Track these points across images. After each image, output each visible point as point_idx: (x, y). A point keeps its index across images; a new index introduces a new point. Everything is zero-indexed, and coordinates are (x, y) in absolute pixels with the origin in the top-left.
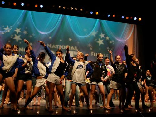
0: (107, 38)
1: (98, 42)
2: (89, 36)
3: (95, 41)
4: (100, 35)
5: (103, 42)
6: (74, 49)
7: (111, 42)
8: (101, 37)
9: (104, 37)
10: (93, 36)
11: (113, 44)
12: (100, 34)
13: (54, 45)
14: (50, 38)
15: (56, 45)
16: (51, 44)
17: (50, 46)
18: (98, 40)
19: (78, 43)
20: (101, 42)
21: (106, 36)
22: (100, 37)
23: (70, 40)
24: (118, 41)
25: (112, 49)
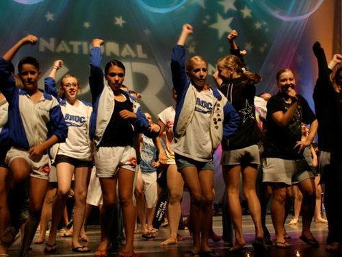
0: (246, 12)
1: (214, 26)
2: (185, 5)
3: (205, 22)
4: (221, 3)
5: (231, 25)
6: (133, 55)
7: (258, 26)
8: (226, 10)
9: (234, 8)
10: (198, 6)
11: (267, 30)
13: (63, 42)
14: (50, 17)
15: (71, 43)
16: (52, 40)
17: (51, 45)
18: (214, 21)
19: (147, 32)
20: (223, 26)
21: (239, 5)
22: (221, 9)
23: (119, 21)
24: (282, 21)
25: (262, 50)
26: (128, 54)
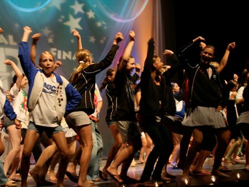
0: (91, 15)
1: (67, 24)
2: (46, 7)
3: (60, 20)
4: (73, 7)
5: (80, 23)
6: (6, 43)
7: (99, 24)
8: (76, 12)
9: (82, 11)
10: (55, 8)
11: (105, 28)
12: (73, 4)
18: (67, 19)
19: (17, 25)
20: (74, 25)
21: (86, 9)
22: (72, 11)
24: (116, 22)
25: (102, 41)
26: (2, 42)
